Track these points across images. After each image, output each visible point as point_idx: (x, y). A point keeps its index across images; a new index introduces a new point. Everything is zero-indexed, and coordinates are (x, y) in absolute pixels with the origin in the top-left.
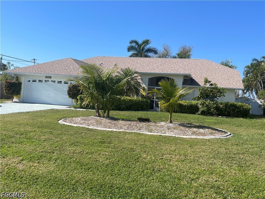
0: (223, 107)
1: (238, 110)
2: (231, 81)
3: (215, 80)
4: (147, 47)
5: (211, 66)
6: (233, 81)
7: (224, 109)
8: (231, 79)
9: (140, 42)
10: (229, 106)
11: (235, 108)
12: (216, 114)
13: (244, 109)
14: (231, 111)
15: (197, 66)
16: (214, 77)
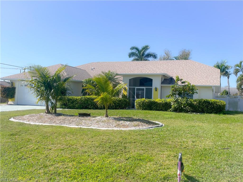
0: (197, 103)
1: (211, 106)
2: (208, 79)
3: (194, 78)
4: (147, 52)
5: (194, 65)
6: (211, 79)
7: (198, 106)
8: (210, 77)
9: (140, 48)
10: (203, 102)
11: (209, 105)
12: (191, 111)
13: (217, 106)
14: (204, 107)
15: (180, 66)
16: (194, 76)
